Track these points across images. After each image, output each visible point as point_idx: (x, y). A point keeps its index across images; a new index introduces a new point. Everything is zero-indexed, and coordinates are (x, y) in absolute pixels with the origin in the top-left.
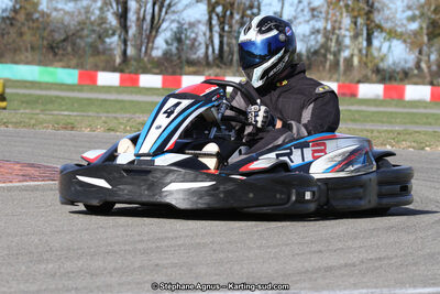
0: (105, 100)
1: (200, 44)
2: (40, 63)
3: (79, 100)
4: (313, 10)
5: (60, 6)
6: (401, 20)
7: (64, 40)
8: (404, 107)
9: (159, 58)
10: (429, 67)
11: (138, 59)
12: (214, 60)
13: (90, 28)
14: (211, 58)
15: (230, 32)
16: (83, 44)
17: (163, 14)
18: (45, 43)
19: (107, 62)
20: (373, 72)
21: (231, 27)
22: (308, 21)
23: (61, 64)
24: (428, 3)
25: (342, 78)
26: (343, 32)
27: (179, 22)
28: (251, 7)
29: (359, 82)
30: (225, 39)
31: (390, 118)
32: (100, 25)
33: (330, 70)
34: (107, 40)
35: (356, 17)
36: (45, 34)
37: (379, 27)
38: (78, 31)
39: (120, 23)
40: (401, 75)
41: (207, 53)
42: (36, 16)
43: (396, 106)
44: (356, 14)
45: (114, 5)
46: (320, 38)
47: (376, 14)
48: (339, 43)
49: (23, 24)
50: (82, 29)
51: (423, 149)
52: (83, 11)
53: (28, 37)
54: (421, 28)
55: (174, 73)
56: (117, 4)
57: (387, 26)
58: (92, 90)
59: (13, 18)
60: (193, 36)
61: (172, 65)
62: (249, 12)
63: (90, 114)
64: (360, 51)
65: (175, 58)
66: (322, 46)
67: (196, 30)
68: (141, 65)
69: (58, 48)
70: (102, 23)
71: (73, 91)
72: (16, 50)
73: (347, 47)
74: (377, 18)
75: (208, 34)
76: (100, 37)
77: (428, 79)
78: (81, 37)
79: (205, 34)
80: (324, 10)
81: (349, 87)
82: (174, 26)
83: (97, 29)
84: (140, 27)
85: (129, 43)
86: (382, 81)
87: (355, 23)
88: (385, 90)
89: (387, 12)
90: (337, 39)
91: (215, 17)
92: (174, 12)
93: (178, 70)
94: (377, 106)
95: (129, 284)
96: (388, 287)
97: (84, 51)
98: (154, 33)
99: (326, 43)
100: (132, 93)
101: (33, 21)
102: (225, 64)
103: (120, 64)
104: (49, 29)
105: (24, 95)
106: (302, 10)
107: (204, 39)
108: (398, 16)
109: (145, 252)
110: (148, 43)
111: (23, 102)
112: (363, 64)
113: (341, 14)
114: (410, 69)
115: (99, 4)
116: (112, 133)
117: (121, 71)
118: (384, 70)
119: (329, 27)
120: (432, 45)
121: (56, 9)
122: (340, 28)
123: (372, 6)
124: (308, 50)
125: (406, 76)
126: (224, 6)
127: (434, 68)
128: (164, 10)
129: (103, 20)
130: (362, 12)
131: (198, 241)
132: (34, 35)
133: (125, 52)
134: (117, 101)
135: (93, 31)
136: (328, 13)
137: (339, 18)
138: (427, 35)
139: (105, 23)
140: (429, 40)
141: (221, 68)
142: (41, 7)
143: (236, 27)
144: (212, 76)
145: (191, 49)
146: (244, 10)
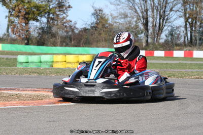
1: (182, 36)
2: (109, 47)
5: (117, 21)
9: (163, 43)
11: (153, 44)
12: (188, 43)
13: (131, 30)
14: (186, 43)
15: (195, 30)
17: (164, 23)
18: (111, 37)
19: (139, 45)
21: (195, 28)
27: (172, 27)
30: (193, 34)
32: (135, 29)
34: (139, 36)
39: (145, 28)
41: (185, 40)
42: (107, 25)
45: (142, 20)
49: (101, 29)
52: (128, 23)
53: (103, 35)
55: (170, 50)
56: (143, 19)
59: (96, 27)
60: (178, 32)
61: (169, 46)
65: (170, 43)
67: (179, 30)
68: (155, 46)
72: (97, 41)
75: (185, 32)
76: (136, 34)
79: (183, 32)
82: (170, 28)
84: (154, 30)
85: (149, 37)
91: (188, 24)
92: (169, 22)
93: (172, 49)
98: (160, 32)
100: (151, 59)
101: (105, 28)
102: (193, 45)
103: (145, 46)
104: (113, 31)
110: (158, 36)
115: (135, 19)
117: (146, 50)
121: (116, 22)
126: (192, 19)
128: (165, 21)
129: (137, 27)
132: (106, 34)
133: (147, 41)
135: (133, 31)
139: (138, 28)
141: (191, 47)
142: (109, 22)
143: (198, 28)
144: (187, 51)
145: (177, 39)
146: (202, 21)
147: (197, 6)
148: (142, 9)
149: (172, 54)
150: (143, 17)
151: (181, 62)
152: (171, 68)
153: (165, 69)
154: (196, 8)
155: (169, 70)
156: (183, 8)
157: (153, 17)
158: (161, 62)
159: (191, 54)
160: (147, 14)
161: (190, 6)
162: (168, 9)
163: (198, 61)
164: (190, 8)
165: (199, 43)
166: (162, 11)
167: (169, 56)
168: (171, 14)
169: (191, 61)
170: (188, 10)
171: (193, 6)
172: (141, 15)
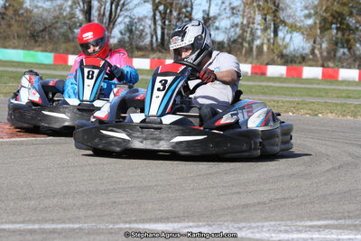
1: (147, 34)
2: (24, 48)
4: (233, 9)
5: (40, 4)
7: (43, 30)
8: (302, 83)
9: (115, 45)
10: (321, 53)
12: (157, 46)
13: (63, 21)
14: (155, 45)
15: (170, 25)
16: (57, 34)
17: (118, 11)
18: (28, 32)
20: (278, 56)
21: (170, 21)
22: (229, 17)
23: (40, 48)
24: (320, 4)
25: (255, 62)
26: (256, 26)
27: (130, 17)
28: (186, 6)
29: (268, 64)
30: (166, 31)
31: (291, 92)
32: (70, 19)
33: (245, 55)
34: (76, 31)
35: (265, 15)
36: (29, 26)
37: (283, 22)
39: (86, 18)
40: (300, 59)
41: (152, 41)
42: (22, 11)
43: (296, 82)
44: (265, 12)
45: (81, 3)
46: (238, 31)
47: (281, 12)
48: (252, 34)
49: (12, 18)
50: (57, 22)
51: (317, 115)
53: (15, 28)
54: (315, 23)
56: (83, 3)
57: (289, 21)
58: (63, 69)
59: (4, 13)
60: (141, 28)
62: (184, 10)
64: (269, 40)
65: (127, 45)
66: (239, 37)
67: (143, 24)
69: (38, 37)
70: (72, 18)
71: (50, 69)
72: (5, 38)
73: (259, 37)
74: (282, 15)
75: (153, 26)
76: (70, 29)
77: (320, 62)
78: (55, 28)
79: (150, 26)
80: (241, 9)
81: (260, 68)
82: (127, 20)
83: (68, 22)
84: (101, 21)
86: (285, 63)
87: (265, 19)
88: (288, 70)
89: (289, 11)
90: (251, 31)
91: (158, 14)
92: (126, 10)
94: (281, 82)
95: (93, 216)
96: (291, 220)
97: (59, 39)
98: (111, 26)
99: (243, 34)
101: (19, 16)
102: (166, 50)
104: (31, 22)
105: (12, 72)
106: (225, 9)
107: (149, 32)
108: (298, 14)
109: (105, 192)
111: (11, 78)
112: (271, 50)
113: (255, 12)
114: (306, 54)
115: (70, 3)
118: (287, 55)
119: (245, 22)
120: (323, 37)
121: (36, 7)
122: (253, 23)
123: (278, 7)
124: (229, 40)
125: (303, 60)
126: (165, 5)
127: (325, 54)
128: (119, 8)
129: (72, 16)
130: (271, 11)
131: (145, 184)
135: (65, 23)
136: (244, 11)
137: (253, 16)
138: (320, 28)
139: (74, 17)
140: (321, 32)
141: (162, 52)
142: (25, 5)
143: (174, 22)
144: (156, 58)
145: (140, 38)
146: (180, 9)
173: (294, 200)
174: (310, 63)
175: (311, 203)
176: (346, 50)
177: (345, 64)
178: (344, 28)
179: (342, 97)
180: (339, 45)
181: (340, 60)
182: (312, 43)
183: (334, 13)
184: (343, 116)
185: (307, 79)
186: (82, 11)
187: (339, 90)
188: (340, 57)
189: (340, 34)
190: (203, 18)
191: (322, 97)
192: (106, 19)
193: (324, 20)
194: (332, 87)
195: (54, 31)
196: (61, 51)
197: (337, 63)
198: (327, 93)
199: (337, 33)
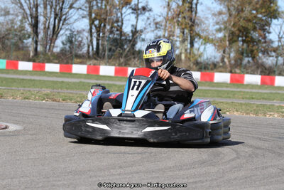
0: (23, 79)
3: (6, 79)
4: (156, 23)
6: (212, 31)
8: (213, 87)
9: (58, 53)
10: (229, 61)
11: (45, 53)
12: (93, 54)
13: (14, 33)
14: (91, 53)
15: (103, 37)
16: (9, 44)
17: (61, 25)
19: (25, 55)
20: (194, 64)
22: (153, 31)
24: (229, 21)
26: (175, 38)
27: (71, 30)
28: (117, 21)
30: (100, 42)
31: (205, 94)
32: (20, 31)
34: (25, 41)
35: (183, 29)
37: (199, 35)
38: (6, 35)
39: (33, 31)
40: (212, 66)
41: (88, 50)
43: (209, 86)
44: (184, 27)
45: (30, 19)
47: (196, 27)
50: (9, 34)
51: (225, 113)
52: (9, 22)
54: (225, 36)
55: (67, 63)
56: (31, 18)
57: (203, 34)
58: (14, 73)
60: (80, 39)
61: (67, 57)
62: (116, 25)
63: (13, 88)
64: (186, 50)
65: (68, 53)
67: (81, 35)
68: (46, 57)
70: (22, 30)
71: (2, 73)
73: (178, 48)
74: (197, 29)
75: (89, 38)
76: (20, 39)
77: (229, 69)
79: (87, 38)
80: (163, 24)
82: (68, 32)
83: (19, 34)
84: (46, 33)
85: (39, 43)
86: (199, 70)
87: (183, 33)
88: (202, 75)
89: (203, 26)
91: (94, 27)
92: (68, 24)
93: (70, 61)
97: (10, 48)
98: (55, 37)
100: (40, 75)
102: (99, 57)
103: (33, 57)
106: (150, 24)
107: (86, 42)
108: (211, 28)
110: (51, 43)
112: (188, 59)
113: (174, 27)
114: (218, 62)
115: (20, 18)
116: (27, 100)
117: (34, 61)
118: (201, 63)
119: (166, 35)
120: (231, 47)
123: (194, 22)
125: (215, 67)
126: (100, 21)
127: (233, 62)
128: (61, 22)
129: (22, 28)
130: (188, 26)
133: (36, 49)
134: (31, 80)
135: (16, 35)
136: (166, 26)
137: (173, 29)
138: (229, 41)
139: (24, 30)
140: (230, 44)
141: (97, 60)
143: (107, 34)
144: (92, 65)
145: (78, 47)
146: (113, 23)
147: (108, 3)
148: (30, 4)
149: (71, 69)
150: (31, 15)
151: (83, 80)
152: (67, 89)
153: (60, 90)
154: (106, 6)
155: (66, 91)
156: (87, 5)
157: (45, 16)
158: (55, 79)
159: (97, 70)
160: (37, 11)
161: (97, 3)
162: (66, 5)
163: (106, 80)
164: (97, 6)
165: (108, 55)
166: (58, 8)
167: (66, 71)
168: (70, 12)
169: (97, 80)
170: (95, 8)
171: (102, 3)
172: (28, 12)
173: (204, 184)
174: (220, 69)
175: (218, 186)
176: (250, 59)
177: (249, 71)
178: (249, 41)
179: (246, 98)
180: (245, 55)
181: (245, 67)
182: (222, 52)
183: (241, 28)
184: (247, 114)
185: (217, 83)
186: (31, 24)
187: (244, 92)
188: (246, 65)
189: (245, 45)
190: (132, 31)
191: (230, 97)
192: (50, 32)
193: (232, 33)
194: (239, 90)
195: (6, 41)
196: (12, 58)
197: (243, 70)
198: (234, 95)
199: (243, 45)
